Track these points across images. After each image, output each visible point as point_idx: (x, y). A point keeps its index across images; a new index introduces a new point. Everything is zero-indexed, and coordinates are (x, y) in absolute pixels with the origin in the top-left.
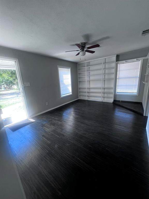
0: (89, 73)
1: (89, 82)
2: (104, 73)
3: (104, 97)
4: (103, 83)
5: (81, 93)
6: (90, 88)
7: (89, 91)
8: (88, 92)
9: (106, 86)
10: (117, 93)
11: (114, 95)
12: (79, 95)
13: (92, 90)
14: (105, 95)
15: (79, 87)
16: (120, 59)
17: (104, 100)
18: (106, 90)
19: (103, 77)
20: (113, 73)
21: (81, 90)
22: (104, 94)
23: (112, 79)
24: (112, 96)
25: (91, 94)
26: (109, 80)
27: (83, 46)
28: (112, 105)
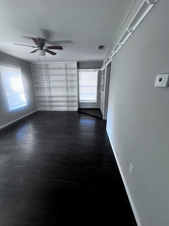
0: (48, 77)
1: (49, 89)
2: (66, 79)
3: (68, 106)
4: (66, 90)
5: (40, 103)
6: (51, 96)
7: (50, 99)
8: (50, 101)
9: (69, 94)
10: (80, 101)
11: (78, 103)
12: (38, 106)
13: (54, 99)
14: (70, 104)
15: (36, 95)
16: (81, 67)
17: (68, 109)
18: (70, 99)
19: (66, 85)
20: (75, 81)
21: (40, 99)
22: (68, 103)
23: (75, 87)
24: (76, 104)
25: (54, 104)
26: (72, 87)
27: (42, 43)
28: (77, 113)
